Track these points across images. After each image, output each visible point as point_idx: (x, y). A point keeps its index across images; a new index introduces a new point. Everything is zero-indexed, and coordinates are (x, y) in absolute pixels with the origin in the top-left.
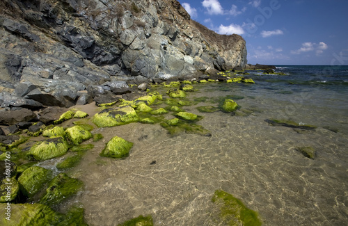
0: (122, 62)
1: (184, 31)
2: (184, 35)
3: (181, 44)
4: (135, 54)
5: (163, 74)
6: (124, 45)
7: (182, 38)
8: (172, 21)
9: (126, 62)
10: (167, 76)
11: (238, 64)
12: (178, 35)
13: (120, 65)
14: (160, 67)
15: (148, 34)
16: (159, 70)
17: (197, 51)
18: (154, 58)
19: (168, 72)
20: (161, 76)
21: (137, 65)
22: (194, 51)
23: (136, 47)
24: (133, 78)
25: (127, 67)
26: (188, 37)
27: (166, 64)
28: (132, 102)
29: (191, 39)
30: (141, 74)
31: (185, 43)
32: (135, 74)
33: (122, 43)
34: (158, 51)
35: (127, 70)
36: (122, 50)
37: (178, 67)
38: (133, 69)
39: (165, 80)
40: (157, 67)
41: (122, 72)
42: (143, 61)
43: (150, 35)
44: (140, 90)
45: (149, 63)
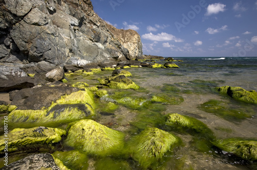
0: (13, 42)
1: (91, 18)
2: (91, 22)
3: (88, 31)
4: (34, 31)
5: (77, 60)
6: (15, 16)
7: (88, 25)
8: (77, 5)
9: (19, 42)
10: (83, 62)
11: (137, 55)
12: (85, 21)
13: (8, 47)
14: (71, 51)
15: (51, 9)
16: (70, 54)
17: (105, 39)
18: (63, 39)
19: (83, 58)
20: (75, 63)
21: (38, 46)
22: (103, 39)
23: (35, 21)
24: (32, 64)
25: (22, 49)
26: (95, 24)
27: (78, 48)
28: (42, 112)
29: (98, 27)
30: (45, 60)
31: (93, 30)
32: (36, 59)
33: (10, 12)
34: (68, 31)
35: (20, 54)
36: (11, 24)
37: (92, 53)
38: (31, 52)
39: (80, 68)
40: (67, 51)
41: (13, 57)
42: (48, 41)
43: (55, 11)
44: (51, 80)
45: (57, 45)
